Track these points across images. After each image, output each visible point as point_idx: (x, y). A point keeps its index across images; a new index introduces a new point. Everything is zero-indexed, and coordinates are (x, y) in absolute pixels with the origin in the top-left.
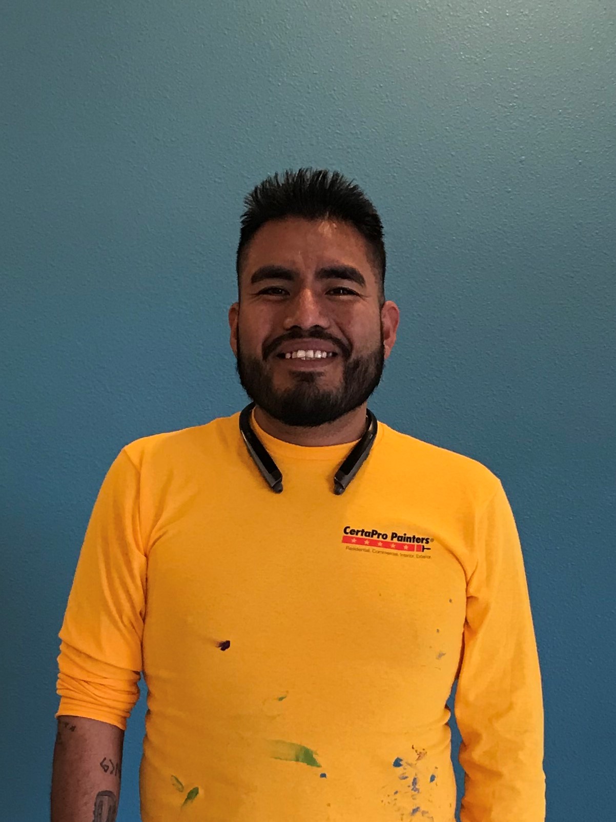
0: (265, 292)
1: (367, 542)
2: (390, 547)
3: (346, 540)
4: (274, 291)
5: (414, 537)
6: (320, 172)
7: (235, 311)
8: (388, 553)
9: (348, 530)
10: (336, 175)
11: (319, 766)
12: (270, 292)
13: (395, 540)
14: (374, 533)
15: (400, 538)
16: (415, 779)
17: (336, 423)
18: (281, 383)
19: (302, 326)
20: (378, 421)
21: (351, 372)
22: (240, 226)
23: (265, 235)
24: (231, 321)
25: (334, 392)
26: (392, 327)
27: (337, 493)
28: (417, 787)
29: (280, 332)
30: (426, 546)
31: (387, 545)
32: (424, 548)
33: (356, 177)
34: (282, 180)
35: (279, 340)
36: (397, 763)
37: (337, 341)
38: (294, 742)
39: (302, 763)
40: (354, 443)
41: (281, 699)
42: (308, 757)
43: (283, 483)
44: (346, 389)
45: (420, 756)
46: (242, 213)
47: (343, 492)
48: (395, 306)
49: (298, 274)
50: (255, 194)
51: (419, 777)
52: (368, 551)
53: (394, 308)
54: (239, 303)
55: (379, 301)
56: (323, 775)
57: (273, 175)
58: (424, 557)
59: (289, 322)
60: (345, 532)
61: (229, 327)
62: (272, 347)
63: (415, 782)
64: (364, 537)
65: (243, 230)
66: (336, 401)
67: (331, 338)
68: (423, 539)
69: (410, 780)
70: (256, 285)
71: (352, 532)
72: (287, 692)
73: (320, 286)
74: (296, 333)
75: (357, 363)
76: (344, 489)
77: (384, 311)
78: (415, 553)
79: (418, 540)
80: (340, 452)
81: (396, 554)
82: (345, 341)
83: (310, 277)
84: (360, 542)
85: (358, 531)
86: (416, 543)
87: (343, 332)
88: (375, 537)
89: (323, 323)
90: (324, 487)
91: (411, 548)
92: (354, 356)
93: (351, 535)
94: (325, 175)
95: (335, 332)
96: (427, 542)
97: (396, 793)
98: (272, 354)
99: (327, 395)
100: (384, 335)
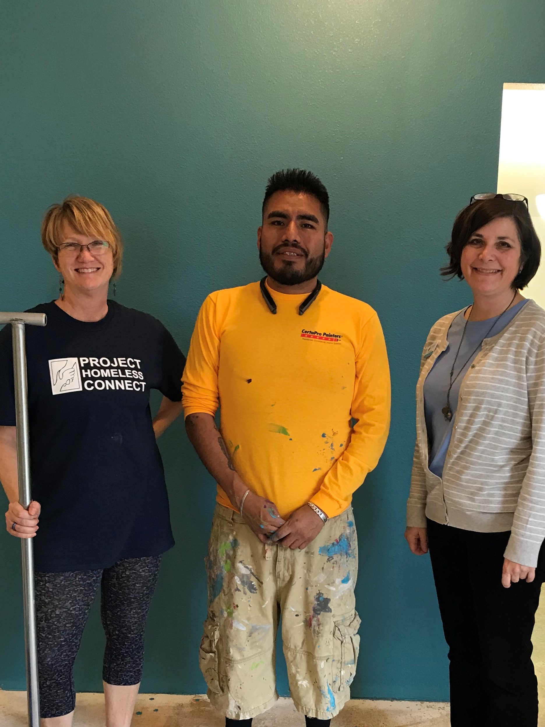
0: (273, 223)
1: (312, 337)
2: (322, 339)
3: (303, 335)
4: (279, 223)
5: (334, 335)
6: (303, 171)
7: (260, 230)
8: (321, 342)
9: (304, 331)
10: (310, 172)
11: (289, 435)
12: (276, 223)
13: (325, 336)
14: (316, 332)
15: (327, 335)
16: (332, 444)
17: (302, 284)
18: (278, 265)
19: (289, 240)
20: (322, 285)
21: (309, 264)
22: (265, 191)
23: (276, 196)
24: (258, 235)
25: (300, 271)
26: (329, 244)
27: (300, 314)
28: (333, 447)
29: (281, 243)
30: (339, 339)
31: (321, 338)
32: (338, 340)
33: (318, 175)
34: (285, 172)
35: (279, 247)
36: (324, 436)
37: (303, 250)
38: (278, 424)
39: (282, 434)
40: (310, 294)
41: (272, 405)
42: (284, 431)
43: (277, 310)
44: (306, 271)
45: (334, 434)
46: (266, 185)
47: (302, 314)
48: (332, 234)
49: (289, 216)
50: (273, 178)
51: (334, 444)
52: (312, 340)
53: (332, 235)
54: (262, 227)
55: (325, 232)
56: (291, 439)
57: (281, 171)
58: (337, 344)
59: (284, 238)
60: (302, 332)
61: (257, 236)
62: (276, 250)
63: (332, 445)
64: (311, 334)
65: (266, 193)
66: (301, 275)
67: (300, 247)
68: (338, 336)
69: (330, 444)
70: (270, 219)
71: (306, 332)
72: (275, 403)
73: (299, 222)
74: (286, 243)
75: (311, 261)
76: (303, 313)
77: (327, 236)
78: (333, 342)
79: (336, 336)
80: (301, 297)
81: (325, 342)
82: (306, 250)
83: (294, 218)
84: (309, 336)
85: (308, 332)
86: (334, 338)
87: (306, 246)
88: (316, 334)
89: (298, 239)
90: (294, 312)
91: (332, 340)
92: (310, 257)
93: (306, 334)
94: (305, 173)
95: (302, 245)
96: (340, 337)
97: (324, 449)
98: (275, 253)
99: (297, 272)
100: (325, 247)
